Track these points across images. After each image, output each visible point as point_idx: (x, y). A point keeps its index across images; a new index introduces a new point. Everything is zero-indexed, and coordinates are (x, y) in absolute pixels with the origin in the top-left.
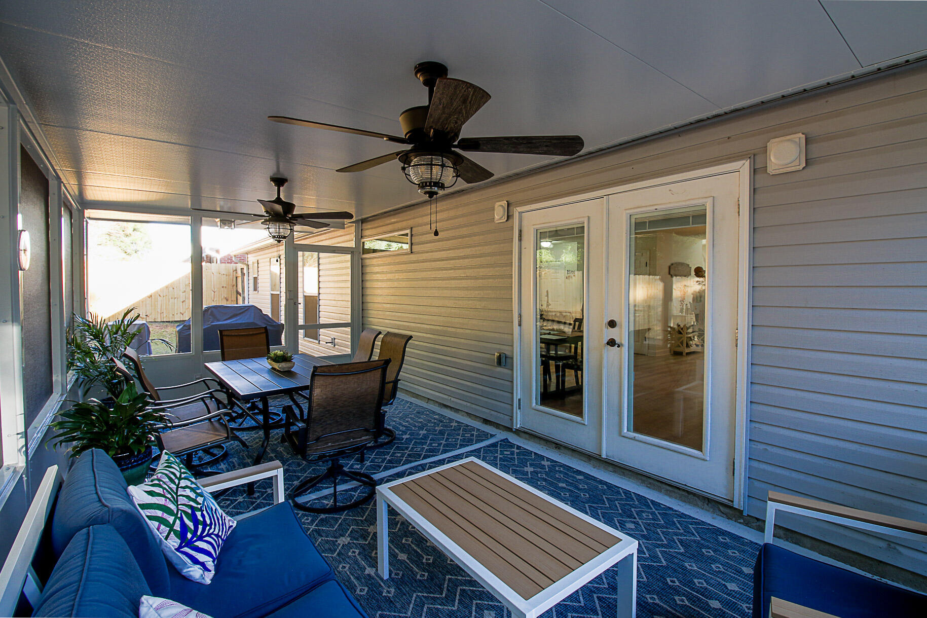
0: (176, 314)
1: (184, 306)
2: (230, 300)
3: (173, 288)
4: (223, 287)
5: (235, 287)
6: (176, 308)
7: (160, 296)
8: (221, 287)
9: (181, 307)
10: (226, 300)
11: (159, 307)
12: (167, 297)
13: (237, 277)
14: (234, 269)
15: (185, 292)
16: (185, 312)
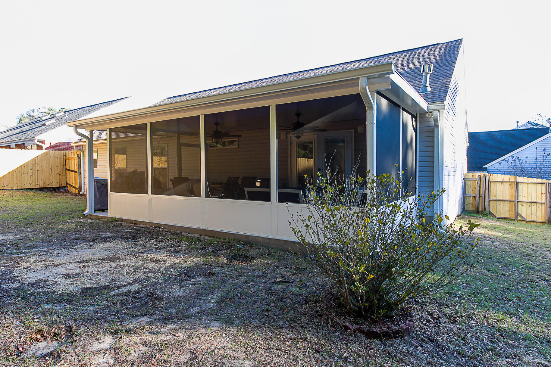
0: (26, 184)
1: (32, 178)
2: (62, 175)
3: (24, 167)
4: (57, 166)
5: (65, 166)
6: (26, 180)
7: (16, 172)
8: (56, 166)
9: (30, 179)
10: (59, 175)
11: (15, 179)
12: (21, 172)
13: (66, 160)
14: (64, 154)
15: (32, 169)
16: (32, 183)
